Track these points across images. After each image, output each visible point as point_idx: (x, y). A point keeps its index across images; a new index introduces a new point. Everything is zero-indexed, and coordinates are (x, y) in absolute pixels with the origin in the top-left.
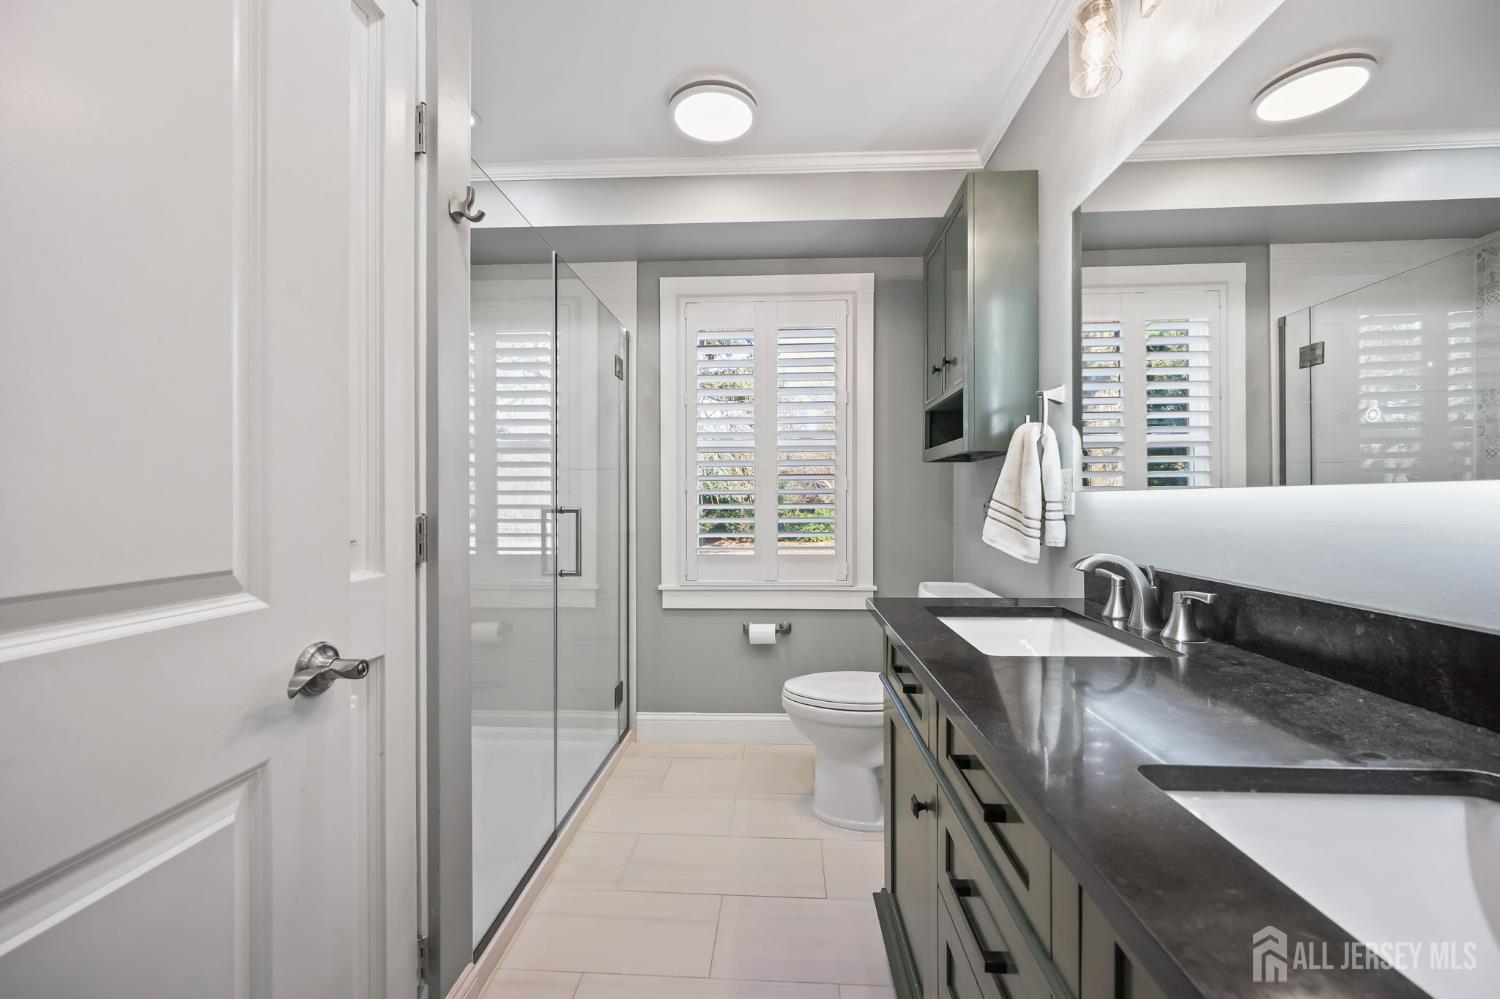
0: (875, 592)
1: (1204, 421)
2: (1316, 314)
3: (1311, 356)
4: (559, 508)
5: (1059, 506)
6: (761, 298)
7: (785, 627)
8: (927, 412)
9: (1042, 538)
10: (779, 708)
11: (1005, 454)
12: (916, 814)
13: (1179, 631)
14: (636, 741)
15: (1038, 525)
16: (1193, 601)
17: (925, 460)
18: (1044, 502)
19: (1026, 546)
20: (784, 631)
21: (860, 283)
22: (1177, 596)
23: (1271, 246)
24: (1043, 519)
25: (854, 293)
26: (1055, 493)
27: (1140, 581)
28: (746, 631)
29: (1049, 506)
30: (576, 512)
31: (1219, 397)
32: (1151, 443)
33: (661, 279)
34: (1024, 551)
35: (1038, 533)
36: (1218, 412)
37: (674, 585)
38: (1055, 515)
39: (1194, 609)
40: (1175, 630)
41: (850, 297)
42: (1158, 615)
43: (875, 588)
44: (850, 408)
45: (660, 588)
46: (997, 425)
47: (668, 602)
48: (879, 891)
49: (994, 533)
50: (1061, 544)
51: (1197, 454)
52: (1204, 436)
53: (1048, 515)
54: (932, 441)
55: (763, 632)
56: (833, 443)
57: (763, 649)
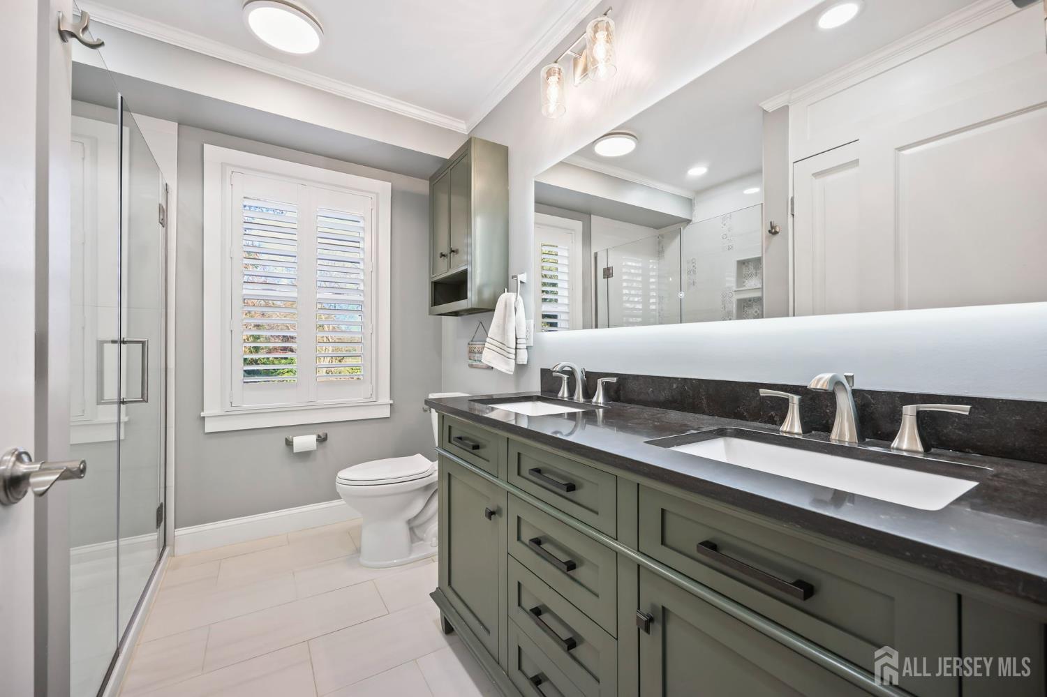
0: (391, 404)
1: (566, 301)
2: (610, 253)
3: (608, 273)
4: (122, 340)
5: (524, 341)
6: (305, 183)
7: (323, 437)
8: (432, 282)
9: (515, 359)
10: (335, 496)
11: (494, 310)
12: (490, 518)
13: (599, 398)
14: (174, 556)
15: (514, 351)
16: (606, 382)
17: (431, 313)
18: (516, 339)
19: (508, 364)
20: (322, 440)
21: (382, 188)
22: (599, 381)
23: (592, 216)
24: (516, 348)
25: (377, 194)
26: (522, 334)
27: (579, 376)
28: (289, 443)
29: (519, 341)
30: (143, 343)
31: (571, 289)
32: (544, 312)
33: (206, 146)
34: (507, 367)
35: (513, 356)
36: (571, 297)
37: (217, 412)
38: (522, 346)
39: (607, 387)
40: (598, 398)
41: (374, 196)
42: (589, 393)
43: (391, 402)
44: (374, 274)
45: (203, 414)
46: (487, 294)
47: (210, 427)
48: (434, 590)
49: (488, 357)
50: (525, 363)
51: (562, 318)
52: (565, 309)
53: (519, 346)
54: (436, 301)
55: (305, 442)
56: (362, 299)
57: (305, 455)
